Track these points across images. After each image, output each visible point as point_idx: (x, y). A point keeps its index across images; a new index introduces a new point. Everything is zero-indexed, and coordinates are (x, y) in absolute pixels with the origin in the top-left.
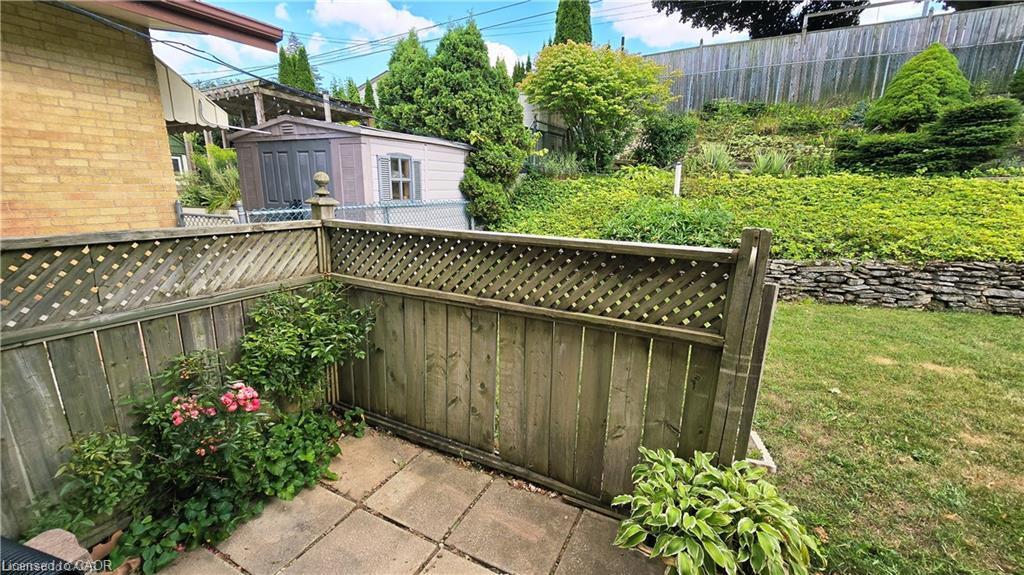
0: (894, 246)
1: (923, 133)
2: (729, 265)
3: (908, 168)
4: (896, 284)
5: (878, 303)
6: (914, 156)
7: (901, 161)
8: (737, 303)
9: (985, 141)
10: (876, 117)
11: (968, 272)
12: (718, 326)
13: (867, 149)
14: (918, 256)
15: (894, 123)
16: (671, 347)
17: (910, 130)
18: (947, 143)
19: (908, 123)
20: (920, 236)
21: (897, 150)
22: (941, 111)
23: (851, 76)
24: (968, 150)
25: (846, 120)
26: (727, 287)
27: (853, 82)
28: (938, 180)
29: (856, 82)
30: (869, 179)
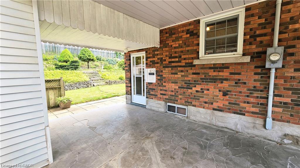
0: (70, 81)
1: (68, 64)
2: (60, 80)
3: (68, 69)
4: (72, 86)
5: (70, 90)
6: (68, 67)
7: (66, 68)
8: (61, 83)
9: (77, 66)
10: (60, 60)
11: (80, 83)
12: (60, 86)
13: (60, 66)
14: (73, 82)
15: (63, 61)
16: (55, 88)
17: (66, 63)
18: (72, 65)
19: (66, 62)
20: (73, 79)
21: (66, 66)
22: (70, 60)
23: (51, 49)
24: (75, 67)
25: (53, 59)
26: (60, 82)
27: (52, 50)
28: (72, 71)
29: (53, 51)
30: (62, 71)
